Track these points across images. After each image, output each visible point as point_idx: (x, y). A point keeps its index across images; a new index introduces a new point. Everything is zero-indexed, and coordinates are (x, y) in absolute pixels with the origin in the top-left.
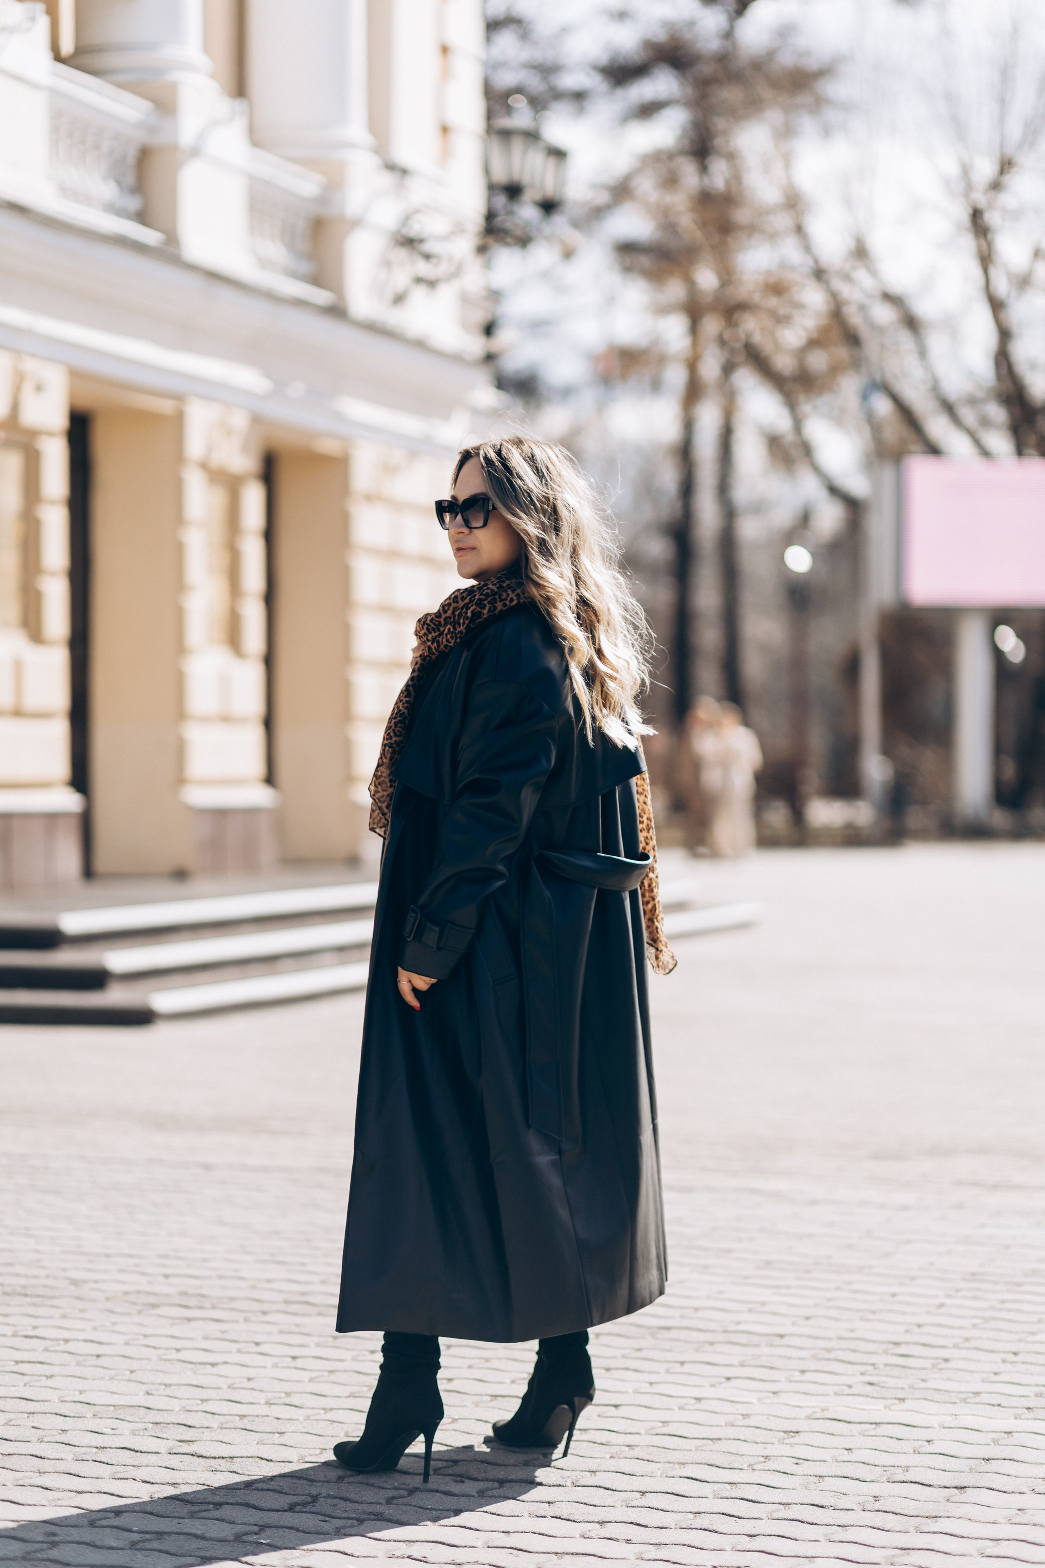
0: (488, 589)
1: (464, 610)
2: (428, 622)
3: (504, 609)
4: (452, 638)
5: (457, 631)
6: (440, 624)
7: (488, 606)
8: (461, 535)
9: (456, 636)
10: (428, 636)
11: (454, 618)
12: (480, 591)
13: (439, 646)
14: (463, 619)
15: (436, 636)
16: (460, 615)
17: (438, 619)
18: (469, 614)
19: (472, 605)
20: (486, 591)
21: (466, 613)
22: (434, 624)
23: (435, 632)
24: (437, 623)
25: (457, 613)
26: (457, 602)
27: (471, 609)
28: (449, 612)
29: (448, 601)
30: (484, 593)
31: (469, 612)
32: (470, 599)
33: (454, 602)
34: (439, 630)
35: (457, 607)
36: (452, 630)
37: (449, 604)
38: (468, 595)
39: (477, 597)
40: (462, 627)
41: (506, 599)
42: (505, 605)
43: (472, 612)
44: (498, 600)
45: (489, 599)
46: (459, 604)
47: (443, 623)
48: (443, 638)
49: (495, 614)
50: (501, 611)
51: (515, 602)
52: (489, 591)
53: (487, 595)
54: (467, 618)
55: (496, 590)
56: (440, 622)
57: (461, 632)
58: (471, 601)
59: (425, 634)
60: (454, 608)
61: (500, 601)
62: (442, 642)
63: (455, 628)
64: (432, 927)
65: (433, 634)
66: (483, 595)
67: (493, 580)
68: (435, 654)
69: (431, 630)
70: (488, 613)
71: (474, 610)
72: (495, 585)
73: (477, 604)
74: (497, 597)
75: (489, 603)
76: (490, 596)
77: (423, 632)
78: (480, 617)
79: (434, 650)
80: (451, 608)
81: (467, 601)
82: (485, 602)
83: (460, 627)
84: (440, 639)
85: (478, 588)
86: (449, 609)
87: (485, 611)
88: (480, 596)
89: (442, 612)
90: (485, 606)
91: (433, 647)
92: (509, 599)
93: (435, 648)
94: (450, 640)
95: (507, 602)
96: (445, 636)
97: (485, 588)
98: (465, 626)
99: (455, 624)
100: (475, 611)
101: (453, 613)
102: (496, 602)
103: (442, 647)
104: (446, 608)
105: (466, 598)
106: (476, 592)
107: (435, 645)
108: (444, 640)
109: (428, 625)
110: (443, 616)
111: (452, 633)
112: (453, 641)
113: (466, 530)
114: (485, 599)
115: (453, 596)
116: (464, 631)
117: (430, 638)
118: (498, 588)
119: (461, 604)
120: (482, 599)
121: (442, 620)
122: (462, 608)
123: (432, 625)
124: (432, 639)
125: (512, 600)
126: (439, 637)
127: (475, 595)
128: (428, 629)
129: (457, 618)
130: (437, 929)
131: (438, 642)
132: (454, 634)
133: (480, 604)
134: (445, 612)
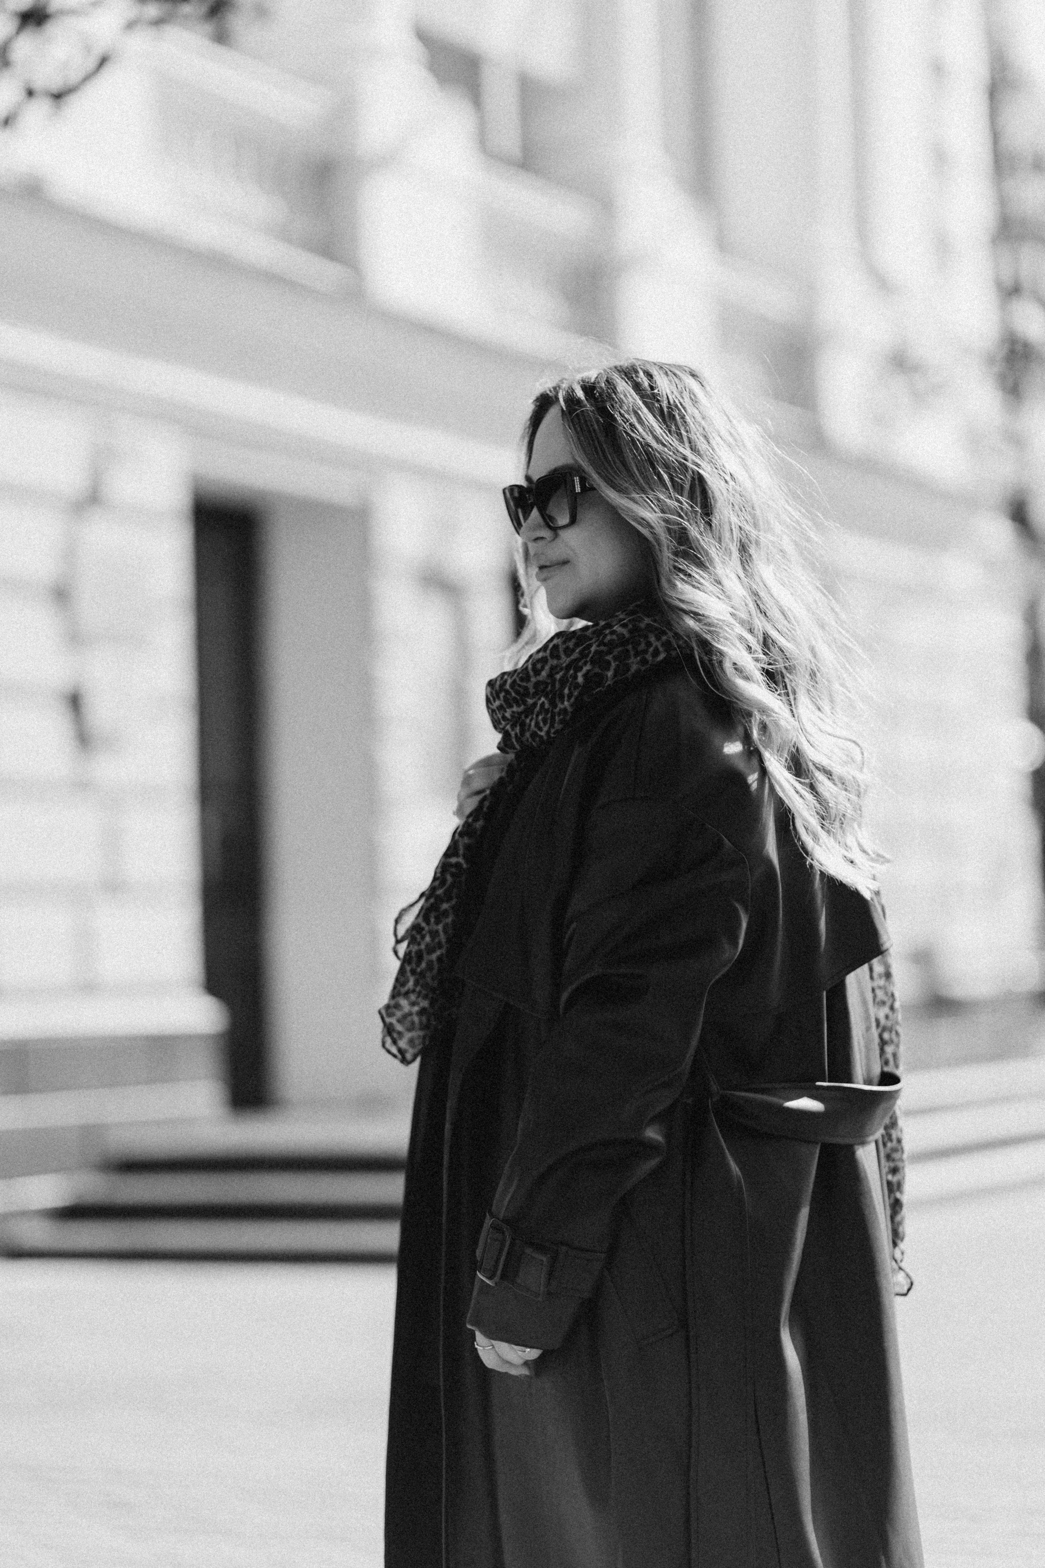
0: (613, 633)
1: (572, 672)
2: (508, 687)
3: (643, 668)
4: (545, 721)
5: (557, 710)
6: (526, 694)
7: (613, 665)
8: (541, 543)
9: (553, 717)
10: (506, 711)
11: (553, 685)
12: (598, 636)
13: (523, 732)
14: (570, 689)
15: (520, 714)
16: (563, 682)
17: (524, 684)
18: (580, 679)
19: (585, 663)
20: (609, 637)
21: (576, 677)
22: (517, 692)
23: (518, 705)
24: (522, 690)
25: (558, 677)
26: (558, 657)
27: (585, 669)
28: (544, 674)
29: (541, 655)
30: (606, 641)
31: (580, 675)
32: (581, 653)
33: (552, 656)
34: (525, 703)
35: (556, 667)
36: (547, 706)
37: (544, 660)
38: (577, 645)
39: (593, 649)
40: (566, 703)
41: (645, 652)
42: (644, 662)
43: (585, 676)
44: (632, 653)
45: (616, 652)
46: (561, 661)
47: (532, 691)
48: (531, 720)
49: (627, 679)
50: (638, 671)
51: (662, 656)
52: (614, 637)
53: (611, 645)
54: (577, 686)
55: (627, 636)
56: (526, 688)
57: (565, 710)
58: (583, 655)
59: (500, 708)
60: (552, 668)
61: (636, 655)
62: (530, 725)
63: (553, 704)
64: (534, 1255)
65: (515, 709)
66: (605, 645)
67: (622, 617)
68: (516, 749)
69: (511, 702)
70: (615, 675)
71: (588, 671)
72: (624, 626)
73: (592, 662)
74: (630, 647)
75: (615, 658)
76: (617, 646)
77: (497, 703)
78: (599, 684)
79: (514, 740)
80: (547, 668)
81: (575, 655)
82: (609, 657)
83: (563, 703)
84: (528, 721)
85: (594, 633)
86: (543, 668)
87: (610, 674)
88: (598, 646)
89: (531, 673)
90: (609, 663)
91: (513, 734)
92: (651, 649)
93: (516, 734)
94: (541, 724)
95: (649, 657)
96: (535, 716)
97: (607, 631)
98: (573, 700)
99: (555, 697)
100: (591, 674)
101: (551, 675)
102: (628, 656)
103: (528, 734)
104: (539, 666)
105: (573, 650)
106: (591, 639)
107: (518, 729)
108: (533, 724)
109: (507, 692)
110: (533, 680)
111: (547, 711)
112: (545, 729)
113: (546, 533)
114: (609, 652)
115: (551, 646)
116: (570, 709)
117: (508, 715)
118: (630, 632)
119: (565, 660)
120: (602, 652)
121: (530, 685)
122: (568, 667)
123: (513, 694)
124: (512, 716)
125: (656, 653)
126: (526, 717)
127: (590, 645)
128: (506, 700)
129: (557, 685)
130: (544, 1259)
131: (523, 725)
132: (549, 715)
133: (599, 660)
134: (537, 672)
